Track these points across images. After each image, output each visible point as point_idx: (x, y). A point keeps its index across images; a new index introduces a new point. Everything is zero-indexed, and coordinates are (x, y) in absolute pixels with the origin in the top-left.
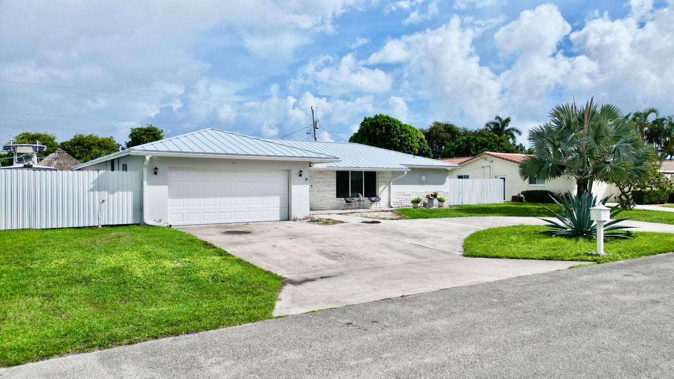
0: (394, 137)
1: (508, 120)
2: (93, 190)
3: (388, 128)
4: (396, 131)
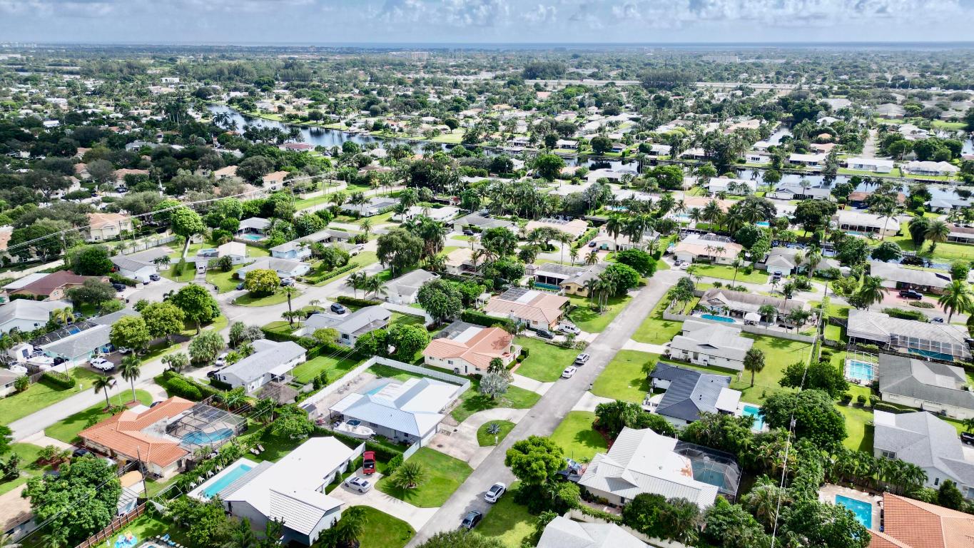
2: (416, 446)
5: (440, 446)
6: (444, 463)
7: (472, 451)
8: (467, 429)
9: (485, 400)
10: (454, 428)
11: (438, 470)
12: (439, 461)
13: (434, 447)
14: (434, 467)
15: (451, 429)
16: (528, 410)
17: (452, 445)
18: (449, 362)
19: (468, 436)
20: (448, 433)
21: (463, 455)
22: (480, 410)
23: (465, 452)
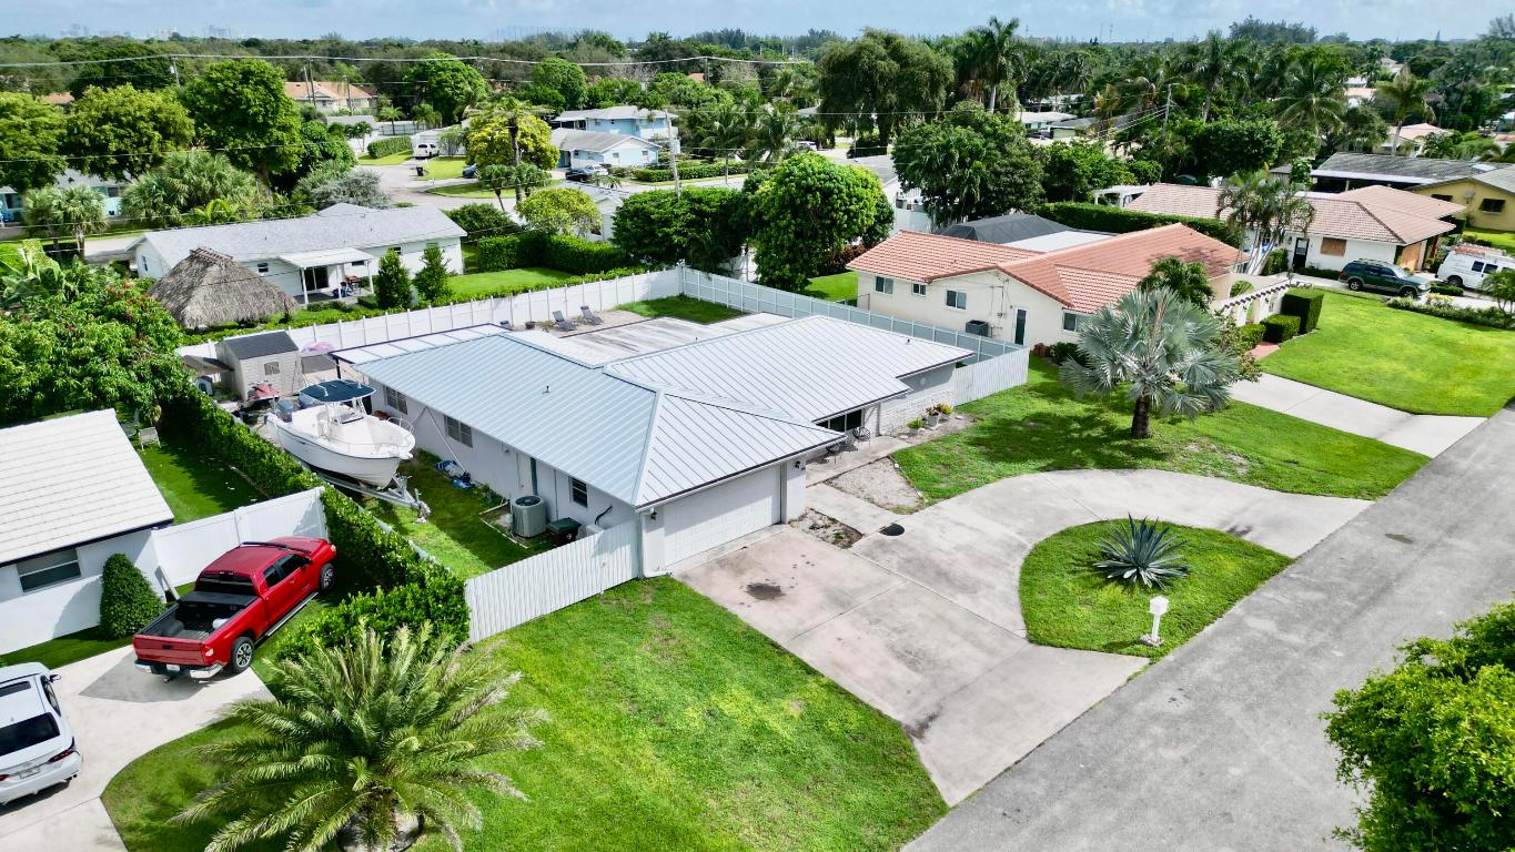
0: (836, 211)
1: (1013, 25)
2: (594, 555)
3: (827, 194)
4: (841, 198)
5: (764, 591)
6: (737, 703)
7: (968, 661)
8: (964, 537)
9: (1097, 432)
10: (889, 519)
11: (664, 743)
12: (709, 682)
13: (728, 593)
14: (657, 713)
15: (870, 521)
16: (1362, 505)
17: (840, 601)
18: (952, 299)
19: (964, 568)
20: (847, 537)
21: (899, 672)
22: (1059, 467)
23: (912, 658)
